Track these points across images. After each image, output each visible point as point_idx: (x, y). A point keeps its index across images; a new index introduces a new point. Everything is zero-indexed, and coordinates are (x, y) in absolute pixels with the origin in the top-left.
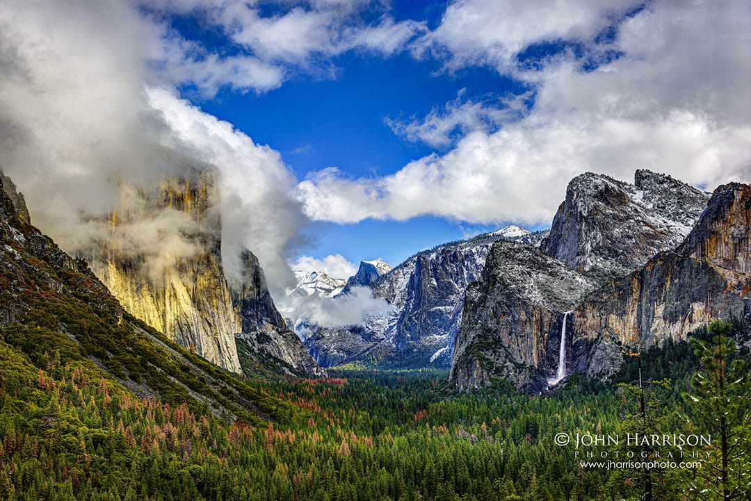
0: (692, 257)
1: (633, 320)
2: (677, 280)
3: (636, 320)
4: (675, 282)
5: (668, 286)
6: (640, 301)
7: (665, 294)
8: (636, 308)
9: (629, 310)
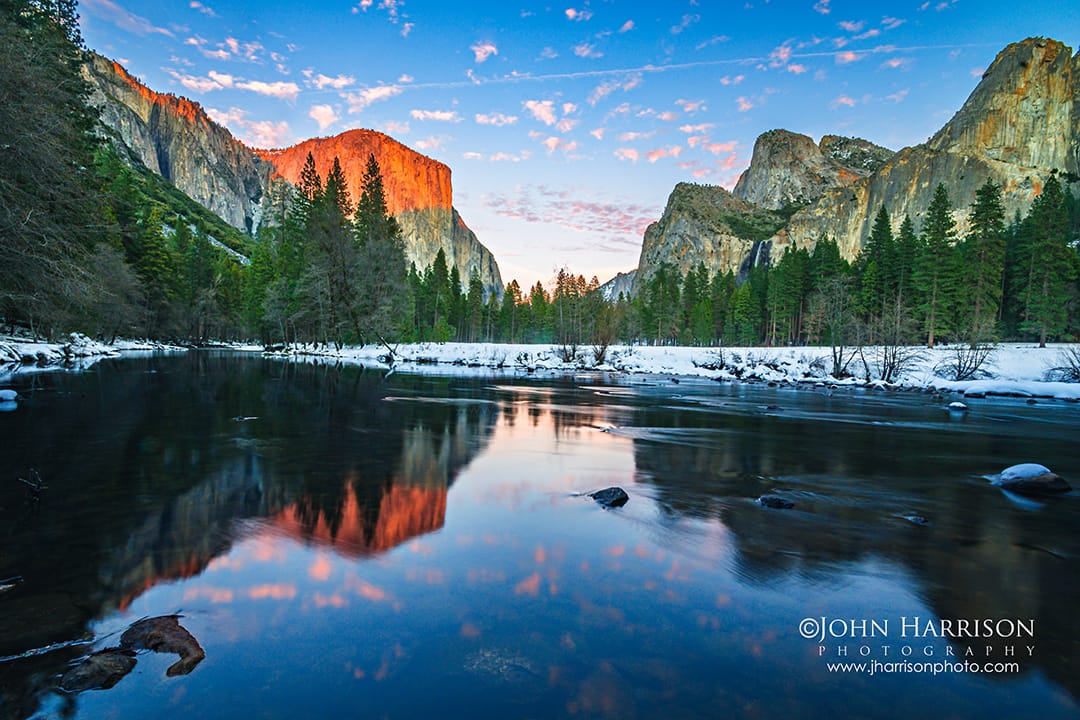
0: (952, 151)
1: (853, 242)
2: (927, 183)
3: (859, 241)
4: (924, 186)
5: (912, 192)
6: (867, 217)
7: (908, 203)
8: (861, 224)
9: (851, 226)
